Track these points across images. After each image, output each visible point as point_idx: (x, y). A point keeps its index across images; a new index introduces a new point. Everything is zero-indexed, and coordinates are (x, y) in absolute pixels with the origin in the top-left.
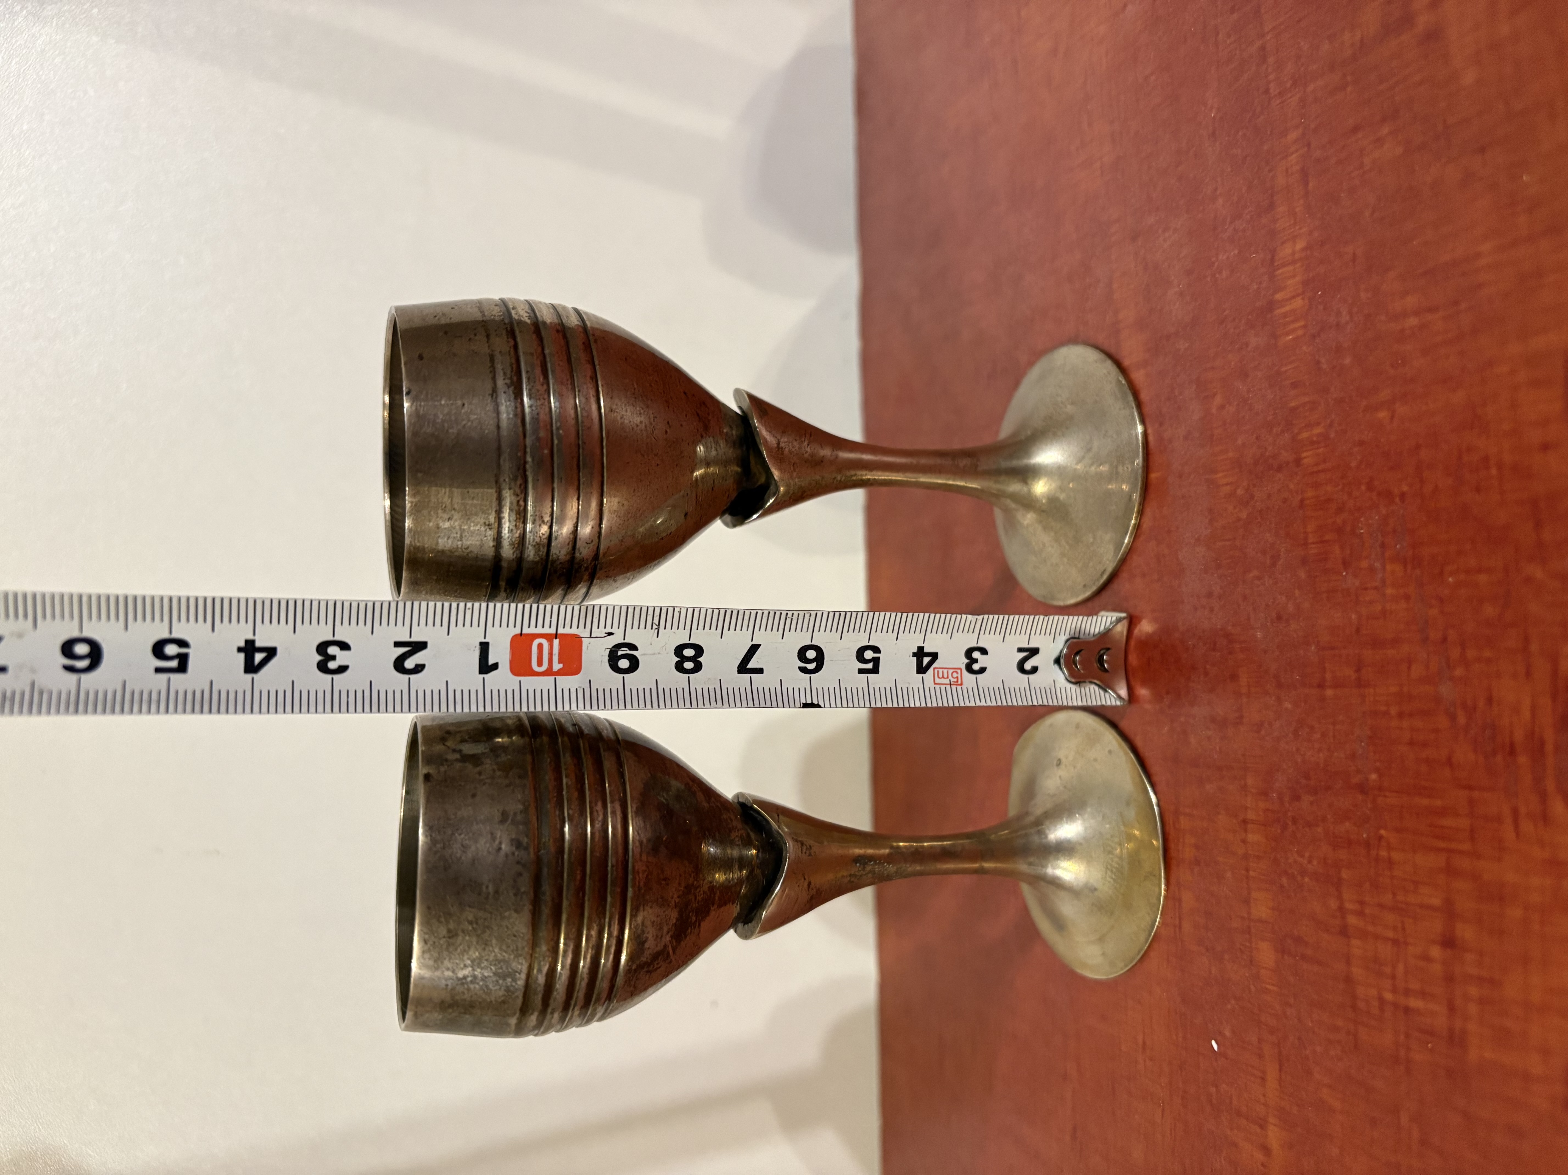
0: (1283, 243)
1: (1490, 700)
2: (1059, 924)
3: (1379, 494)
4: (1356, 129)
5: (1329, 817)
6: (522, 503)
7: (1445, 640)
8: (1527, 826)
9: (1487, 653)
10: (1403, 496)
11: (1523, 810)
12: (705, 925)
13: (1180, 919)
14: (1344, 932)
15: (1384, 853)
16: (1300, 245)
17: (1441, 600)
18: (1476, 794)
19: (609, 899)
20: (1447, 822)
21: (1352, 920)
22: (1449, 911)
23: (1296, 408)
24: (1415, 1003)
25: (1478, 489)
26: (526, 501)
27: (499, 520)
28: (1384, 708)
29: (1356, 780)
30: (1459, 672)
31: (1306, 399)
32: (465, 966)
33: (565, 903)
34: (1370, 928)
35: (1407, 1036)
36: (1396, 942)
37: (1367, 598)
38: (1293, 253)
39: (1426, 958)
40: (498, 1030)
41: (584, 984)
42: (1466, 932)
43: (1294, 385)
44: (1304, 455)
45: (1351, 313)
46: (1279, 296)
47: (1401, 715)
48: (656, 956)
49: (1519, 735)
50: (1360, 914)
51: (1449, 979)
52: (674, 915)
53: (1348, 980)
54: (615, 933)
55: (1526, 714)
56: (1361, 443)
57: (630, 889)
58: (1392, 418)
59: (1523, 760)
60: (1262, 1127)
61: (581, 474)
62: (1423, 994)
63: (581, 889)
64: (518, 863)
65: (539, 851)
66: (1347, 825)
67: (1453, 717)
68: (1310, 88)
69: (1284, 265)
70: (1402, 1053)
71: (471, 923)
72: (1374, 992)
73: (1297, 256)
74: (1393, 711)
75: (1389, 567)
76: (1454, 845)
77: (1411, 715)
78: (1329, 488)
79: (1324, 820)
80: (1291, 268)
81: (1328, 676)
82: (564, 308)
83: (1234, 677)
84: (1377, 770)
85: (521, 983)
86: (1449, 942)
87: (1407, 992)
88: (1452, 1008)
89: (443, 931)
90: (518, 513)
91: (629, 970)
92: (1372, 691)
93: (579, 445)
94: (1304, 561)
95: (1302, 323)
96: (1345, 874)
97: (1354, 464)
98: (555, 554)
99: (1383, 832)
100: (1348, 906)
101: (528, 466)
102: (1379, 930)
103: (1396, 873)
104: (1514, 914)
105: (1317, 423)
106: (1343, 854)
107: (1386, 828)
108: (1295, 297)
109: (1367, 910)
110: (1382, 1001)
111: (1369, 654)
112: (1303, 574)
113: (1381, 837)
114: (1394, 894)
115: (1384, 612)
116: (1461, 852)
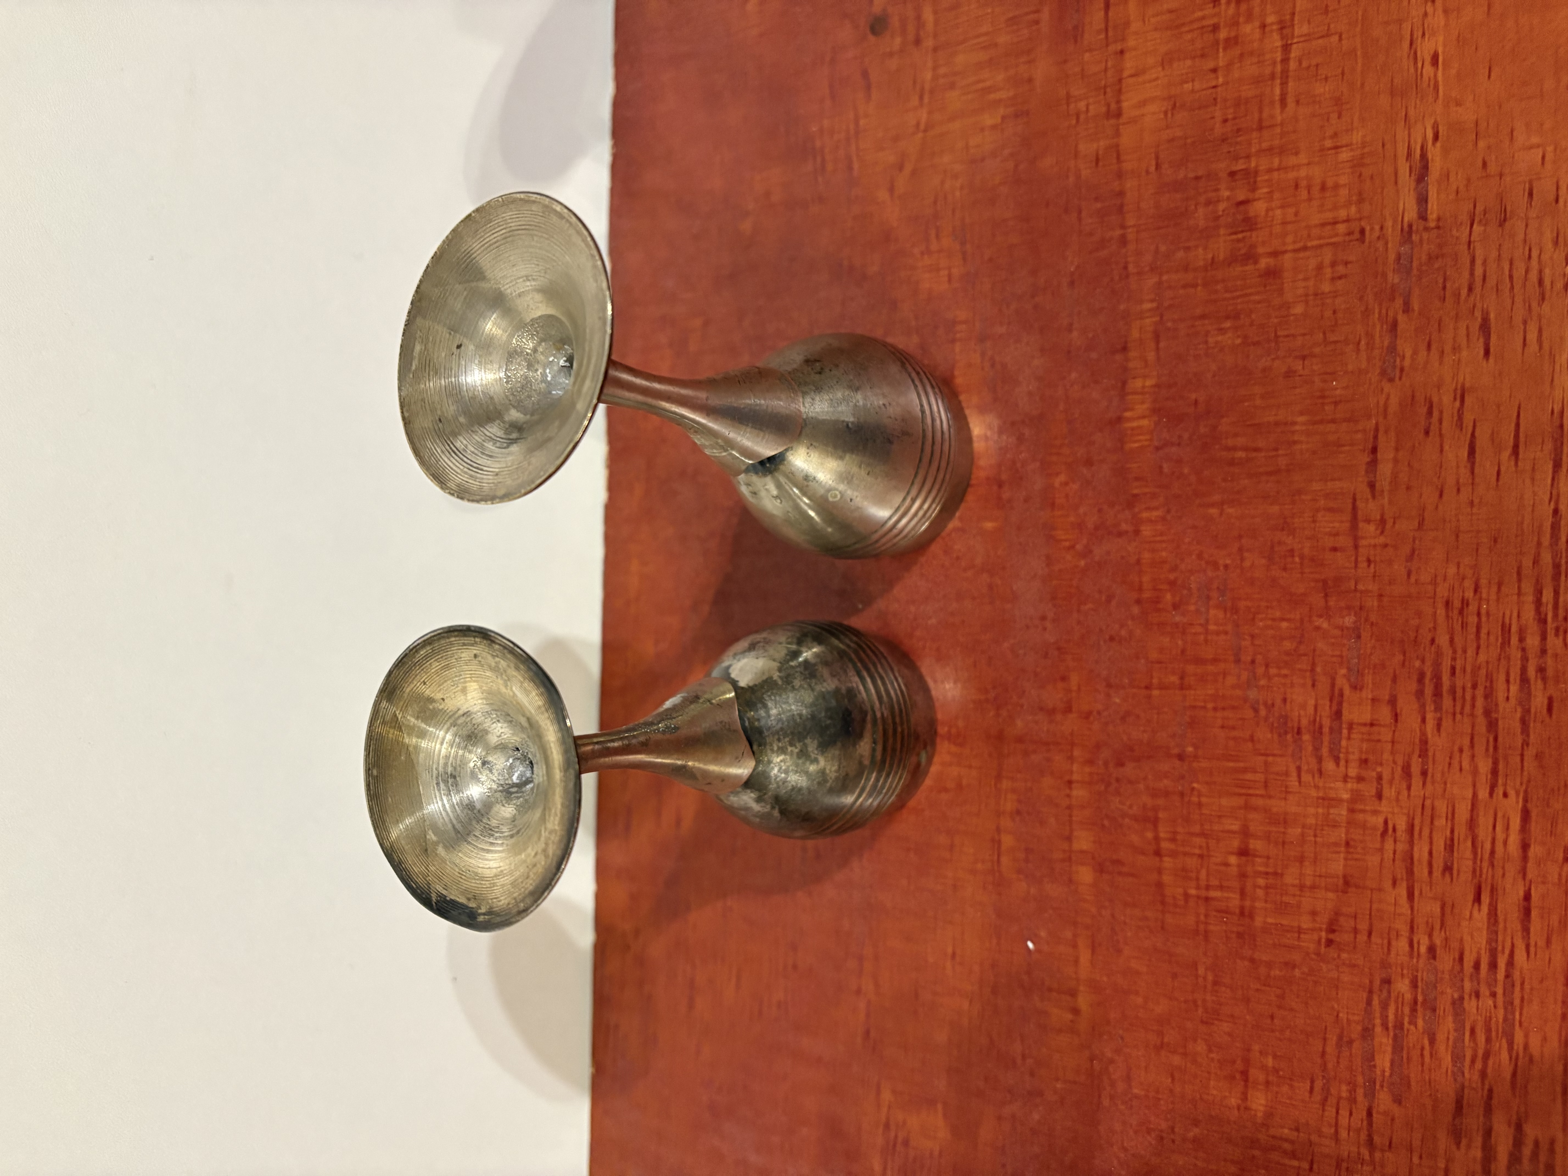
0: (1134, 378)
1: (1285, 700)
3: (1207, 563)
4: (1203, 317)
5: (1150, 776)
7: (1253, 662)
8: (1306, 778)
9: (1285, 671)
10: (1226, 567)
11: (1305, 768)
13: (999, 856)
14: (1158, 853)
15: (1195, 799)
16: (1148, 383)
17: (1253, 637)
18: (1270, 759)
20: (1249, 776)
21: (1165, 845)
22: (1245, 833)
23: (1136, 495)
24: (1213, 894)
25: (1285, 569)
28: (1203, 704)
29: (1176, 751)
30: (1263, 682)
31: (1147, 490)
34: (1181, 849)
35: (1206, 916)
36: (1201, 856)
37: (1193, 631)
38: (1144, 387)
39: (1227, 865)
42: (1256, 845)
43: (1137, 479)
44: (1143, 528)
45: (1190, 439)
46: (1128, 414)
47: (1215, 709)
49: (1304, 722)
50: (1173, 840)
51: (1243, 876)
53: (1160, 885)
55: (1311, 710)
56: (1194, 527)
58: (1221, 514)
59: (1306, 737)
60: (1072, 995)
62: (1221, 888)
66: (1165, 781)
67: (1256, 711)
68: (1165, 278)
69: (1134, 394)
70: (1202, 927)
72: (1180, 890)
73: (1146, 390)
74: (1210, 706)
75: (1212, 612)
76: (1251, 792)
77: (1224, 709)
78: (1164, 554)
79: (1145, 779)
80: (1140, 397)
81: (1155, 681)
83: (1064, 679)
84: (1194, 745)
86: (1244, 852)
87: (1208, 888)
88: (1243, 893)
92: (1192, 692)
94: (1138, 602)
95: (1148, 437)
96: (1161, 815)
97: (1187, 540)
99: (1195, 785)
100: (1162, 835)
102: (1187, 849)
103: (1205, 811)
104: (1294, 832)
105: (1156, 508)
106: (1161, 802)
107: (1198, 782)
108: (1144, 417)
109: (1179, 837)
110: (1186, 896)
111: (1191, 668)
112: (1136, 610)
113: (1193, 789)
114: (1202, 825)
115: (1206, 641)
116: (1257, 795)
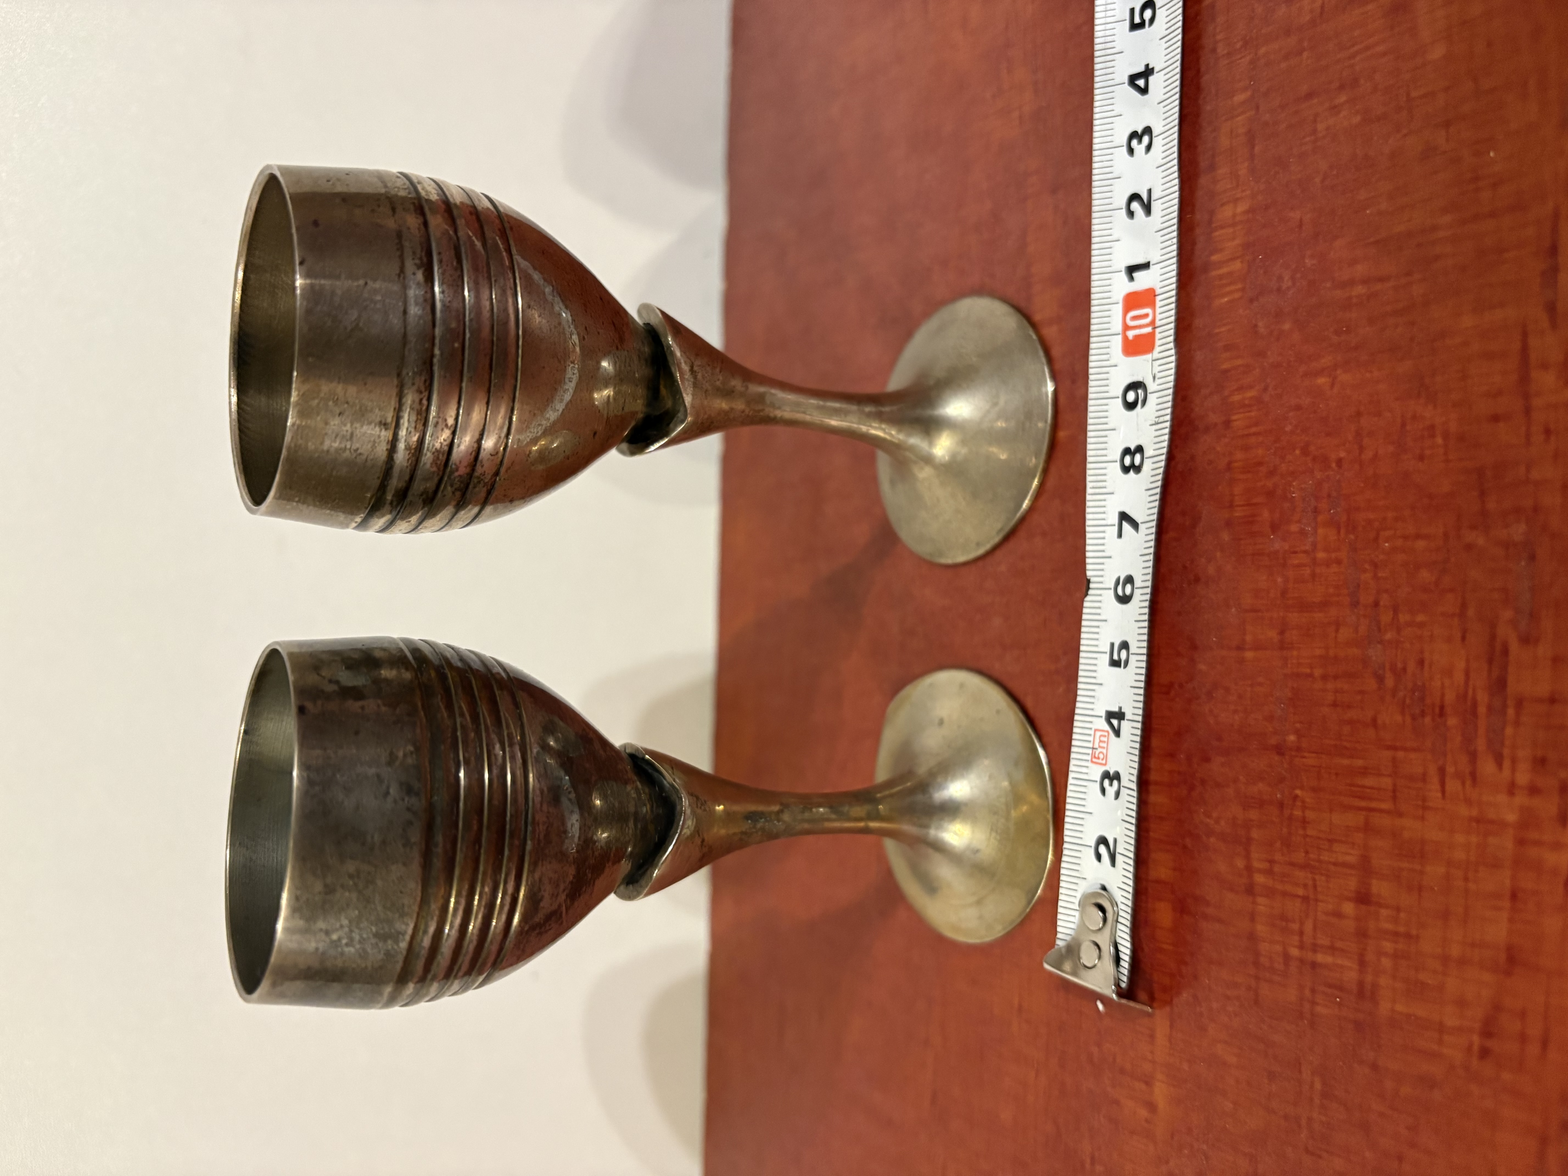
0: (1223, 205)
1: (1421, 663)
2: (931, 887)
3: (1314, 459)
4: (1310, 95)
5: (1241, 778)
6: (425, 402)
7: (1376, 604)
8: (1452, 785)
9: (1421, 618)
10: (1339, 462)
11: (1450, 769)
14: (1250, 890)
15: (1298, 813)
16: (1241, 208)
17: (1375, 566)
18: (1400, 754)
19: (506, 852)
20: (1369, 781)
21: (1259, 879)
22: (1365, 867)
23: (1226, 371)
24: (1323, 958)
25: (1421, 458)
26: (429, 400)
27: (398, 419)
28: (1308, 671)
29: (1273, 741)
30: (1389, 635)
31: (1239, 362)
32: (342, 926)
33: (459, 857)
34: (1279, 886)
35: (1313, 991)
36: (1305, 899)
37: (1296, 562)
38: (1234, 216)
39: (1338, 915)
40: (367, 1001)
41: (472, 948)
42: (1380, 888)
43: (1227, 348)
44: (1235, 417)
45: (1293, 278)
46: (1215, 258)
47: (1324, 678)
48: (548, 918)
49: (1450, 697)
50: (1269, 872)
51: (1362, 934)
52: (572, 871)
53: (1252, 937)
54: (510, 889)
55: (1459, 677)
56: (1298, 408)
57: (529, 842)
58: (1333, 384)
59: (1452, 721)
60: (1147, 1083)
61: (493, 375)
62: (1332, 949)
63: (478, 841)
64: (408, 809)
65: (431, 797)
66: (1261, 786)
67: (1380, 679)
68: (1263, 50)
69: (1222, 227)
70: (1307, 1007)
71: (351, 876)
72: (1279, 948)
73: (1238, 218)
74: (1318, 672)
75: (1321, 531)
76: (1374, 805)
77: (1336, 677)
78: (1260, 452)
79: (1235, 780)
80: (1231, 230)
81: (1249, 638)
84: (1297, 732)
85: (404, 945)
86: (1363, 898)
87: (1315, 948)
88: (1362, 963)
89: (318, 887)
90: (419, 413)
91: (521, 931)
92: (1295, 653)
93: (493, 341)
94: (1229, 524)
95: (1239, 286)
96: (1255, 834)
97: (1288, 428)
98: (455, 464)
99: (1298, 792)
100: (1256, 864)
101: (435, 360)
102: (1289, 888)
103: (1310, 832)
104: (1435, 871)
105: (1251, 387)
106: (1253, 814)
107: (1302, 788)
108: (1233, 259)
109: (1277, 869)
110: (1287, 957)
111: (1294, 617)
112: (1226, 536)
113: (1296, 797)
114: (1307, 852)
115: (1313, 575)
116: (1381, 811)
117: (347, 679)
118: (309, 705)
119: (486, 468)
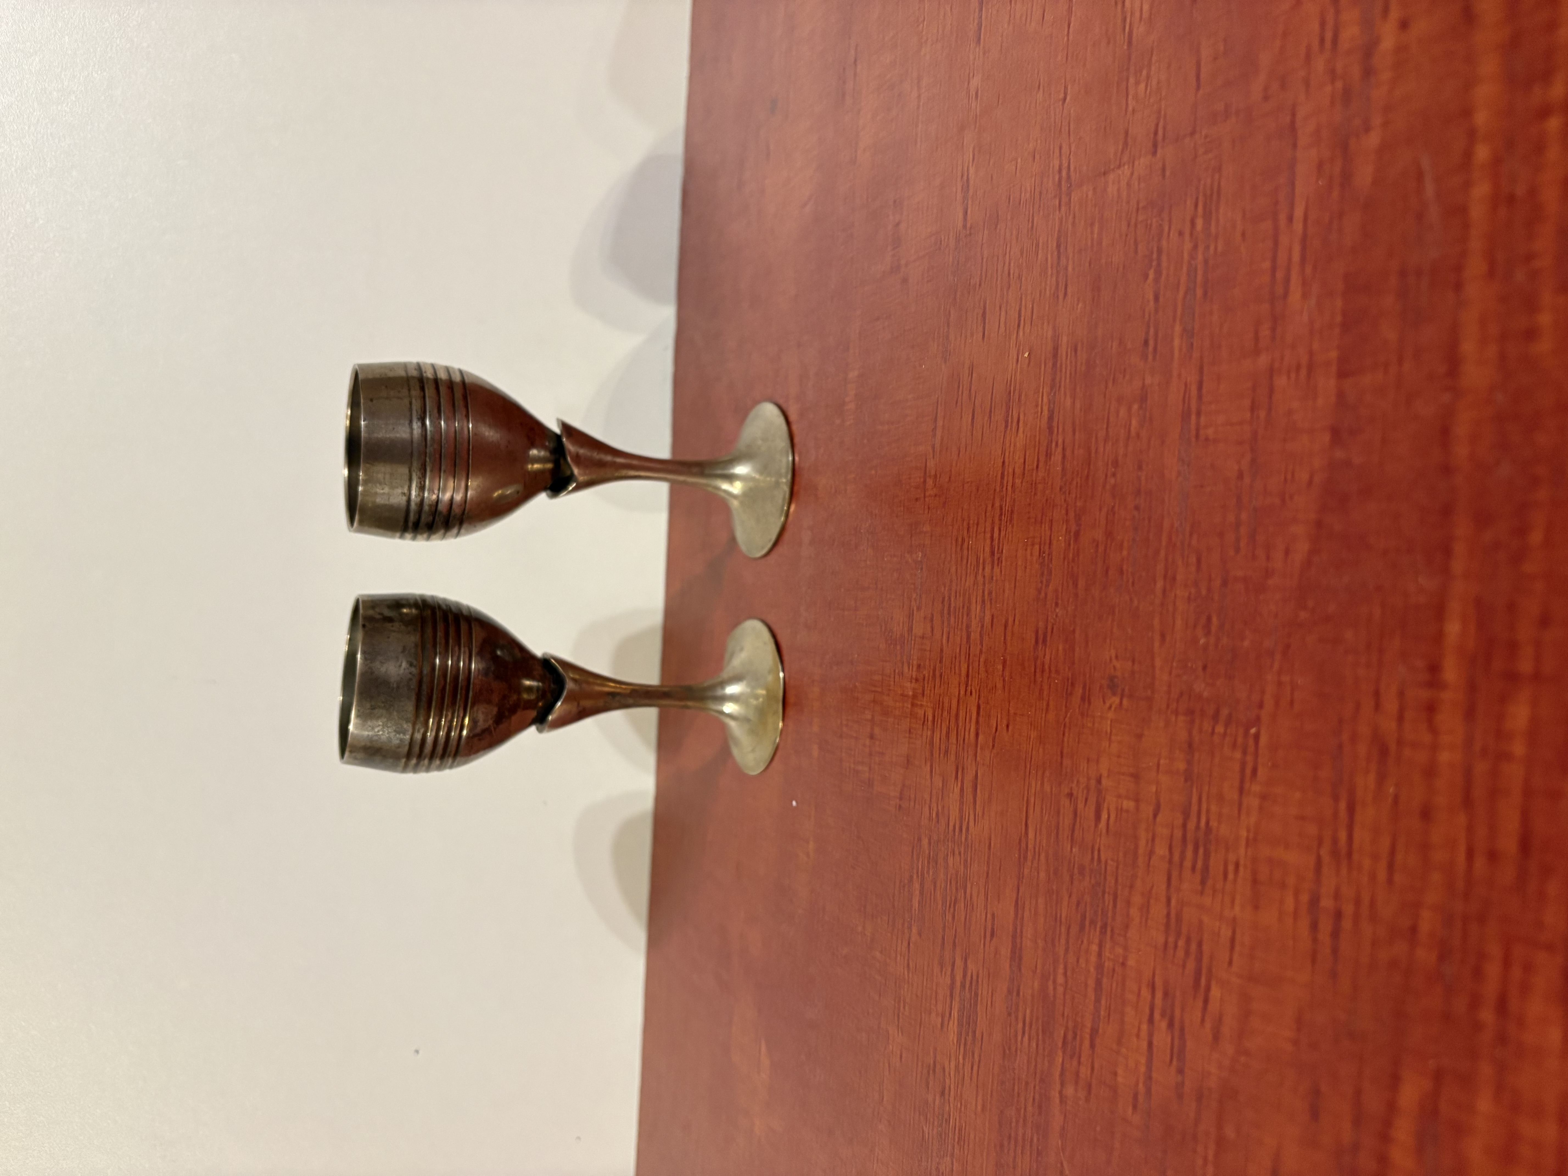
0: (850, 370)
3: (869, 513)
6: (422, 483)
8: (897, 679)
12: (514, 719)
13: (785, 738)
15: (856, 694)
19: (459, 697)
23: (847, 462)
26: (425, 481)
32: (379, 725)
33: (435, 696)
36: (856, 739)
38: (853, 377)
39: (865, 746)
41: (442, 744)
43: (848, 450)
48: (484, 731)
51: (871, 754)
52: (495, 710)
54: (461, 717)
57: (471, 695)
60: (807, 843)
61: (456, 469)
62: (862, 763)
63: (443, 693)
64: (410, 673)
65: (422, 670)
69: (850, 383)
71: (383, 703)
74: (864, 623)
80: (852, 385)
82: (453, 368)
85: (407, 740)
87: (858, 763)
88: (870, 768)
89: (368, 706)
90: (420, 487)
91: (468, 736)
92: (859, 612)
93: (456, 447)
94: (843, 544)
95: (853, 417)
96: (844, 706)
98: (440, 509)
99: (857, 684)
100: (843, 722)
101: (427, 463)
103: (859, 704)
104: (891, 721)
106: (844, 696)
107: (858, 681)
110: (850, 769)
113: (856, 687)
114: (858, 714)
116: (878, 692)
117: (387, 613)
118: (367, 624)
119: (456, 510)
